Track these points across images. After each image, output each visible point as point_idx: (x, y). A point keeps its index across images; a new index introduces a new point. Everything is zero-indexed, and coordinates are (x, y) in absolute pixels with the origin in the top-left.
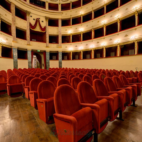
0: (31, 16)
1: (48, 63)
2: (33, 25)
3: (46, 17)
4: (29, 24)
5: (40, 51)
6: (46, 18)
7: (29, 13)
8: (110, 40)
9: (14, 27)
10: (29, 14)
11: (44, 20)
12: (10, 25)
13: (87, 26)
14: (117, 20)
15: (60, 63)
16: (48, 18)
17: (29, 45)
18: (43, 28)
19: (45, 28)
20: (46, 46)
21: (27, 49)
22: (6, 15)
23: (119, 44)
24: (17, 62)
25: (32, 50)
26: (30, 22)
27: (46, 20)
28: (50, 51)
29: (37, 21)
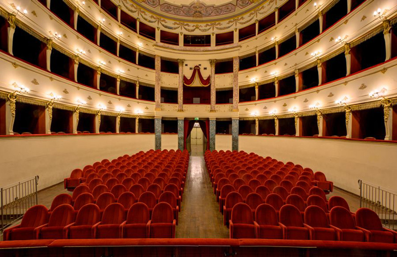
0: (186, 65)
1: (212, 140)
2: (189, 78)
3: (210, 60)
4: (181, 79)
5: (199, 118)
6: (211, 62)
7: (182, 61)
8: (329, 96)
9: (157, 89)
10: (183, 63)
11: (207, 65)
12: (152, 87)
13: (286, 64)
14: (343, 47)
15: (235, 141)
16: (215, 61)
17: (182, 110)
18: (205, 79)
19: (209, 78)
20: (210, 109)
21: (177, 118)
22: (147, 75)
23: (350, 108)
24: (160, 139)
25: (185, 118)
26: (184, 74)
27: (211, 65)
28: (216, 118)
29: (196, 70)
